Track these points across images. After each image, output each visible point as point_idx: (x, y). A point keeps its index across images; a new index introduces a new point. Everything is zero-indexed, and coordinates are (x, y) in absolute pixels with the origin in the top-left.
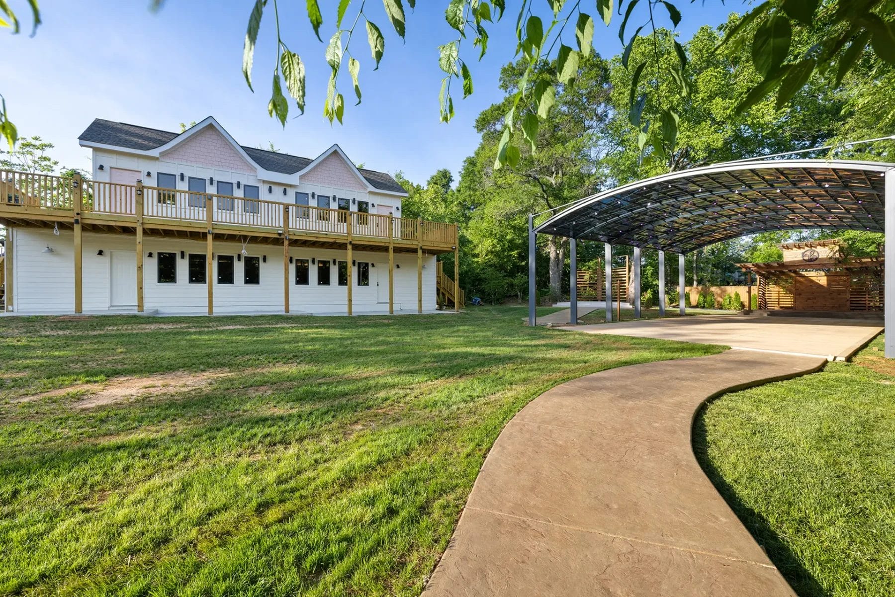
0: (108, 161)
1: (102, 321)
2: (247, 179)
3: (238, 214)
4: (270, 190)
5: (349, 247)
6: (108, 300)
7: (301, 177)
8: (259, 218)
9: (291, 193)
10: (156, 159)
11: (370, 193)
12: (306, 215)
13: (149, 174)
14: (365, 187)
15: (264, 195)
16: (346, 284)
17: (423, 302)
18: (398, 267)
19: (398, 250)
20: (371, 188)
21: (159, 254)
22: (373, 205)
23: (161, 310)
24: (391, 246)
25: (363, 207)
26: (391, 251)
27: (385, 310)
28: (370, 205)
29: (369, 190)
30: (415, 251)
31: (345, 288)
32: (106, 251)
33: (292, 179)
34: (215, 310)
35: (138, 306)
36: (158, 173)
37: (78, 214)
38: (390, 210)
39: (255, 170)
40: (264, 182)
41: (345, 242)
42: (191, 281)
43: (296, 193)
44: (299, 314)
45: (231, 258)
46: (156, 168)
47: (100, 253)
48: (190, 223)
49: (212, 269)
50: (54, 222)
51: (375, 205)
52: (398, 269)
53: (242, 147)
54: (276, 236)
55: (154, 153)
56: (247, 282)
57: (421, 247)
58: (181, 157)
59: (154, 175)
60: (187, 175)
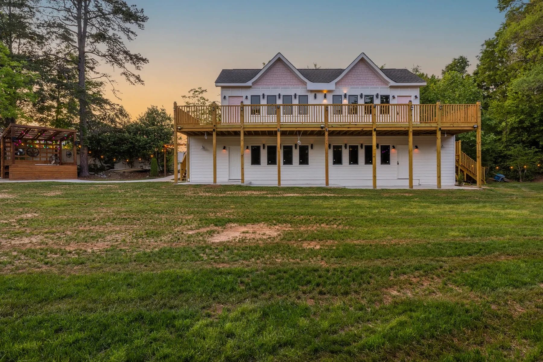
0: (229, 93)
1: (225, 188)
2: (300, 91)
3: (295, 116)
4: (315, 97)
5: (374, 133)
6: (228, 176)
7: (336, 84)
8: (308, 117)
9: (330, 96)
10: (249, 87)
11: (392, 87)
12: (340, 112)
13: (247, 97)
14: (386, 83)
15: (311, 100)
16: (371, 163)
17: (442, 178)
18: (417, 147)
19: (417, 133)
20: (392, 83)
21: (252, 147)
22: (394, 97)
23: (253, 182)
24: (411, 130)
25: (385, 99)
26: (411, 134)
27: (404, 184)
28: (391, 97)
29: (390, 85)
30: (433, 133)
31: (370, 167)
32: (227, 147)
33: (331, 86)
34: (282, 183)
35: (242, 180)
36: (251, 96)
37: (214, 126)
38: (409, 99)
39: (305, 84)
40: (312, 91)
41: (370, 129)
42: (268, 164)
43: (333, 96)
44: (335, 186)
45: (291, 147)
46: (249, 93)
47: (224, 148)
48: (268, 125)
49: (280, 155)
50: (204, 132)
51: (396, 97)
52: (417, 150)
53: (297, 70)
54: (320, 129)
55: (249, 83)
56: (301, 163)
57: (440, 128)
58: (262, 83)
59: (249, 98)
60: (266, 94)
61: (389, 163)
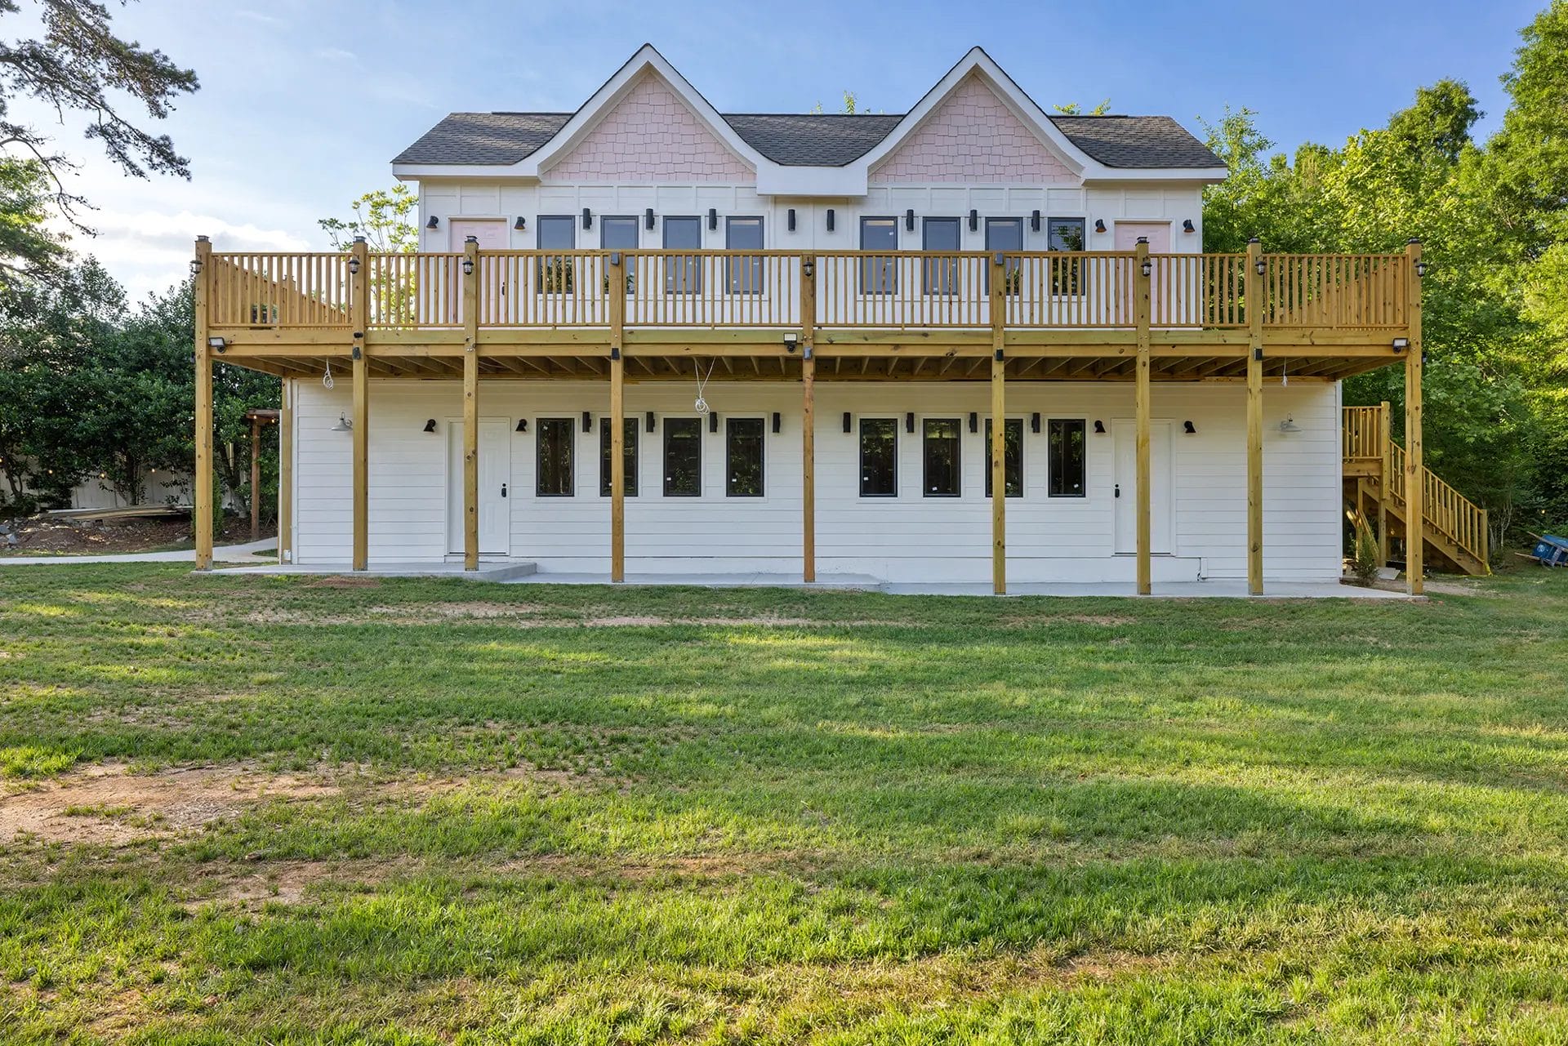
0: (448, 205)
1: (398, 588)
2: (733, 202)
3: (713, 301)
4: (792, 223)
5: (997, 370)
6: (443, 539)
7: (874, 171)
8: (765, 305)
9: (848, 221)
10: (530, 182)
11: (1092, 185)
12: (888, 286)
13: (521, 223)
14: (1072, 169)
15: (776, 236)
16: (1020, 493)
17: (1265, 551)
18: (1189, 428)
19: (1167, 370)
20: (1094, 170)
21: (540, 422)
22: (1100, 227)
23: (545, 565)
24: (1143, 356)
26: (1143, 373)
27: (1121, 578)
28: (1090, 227)
29: (1086, 175)
30: (1234, 369)
32: (442, 425)
33: (850, 179)
34: (629, 567)
35: (467, 555)
36: (540, 218)
37: (357, 335)
38: (1161, 234)
39: (749, 170)
40: (777, 200)
41: (985, 352)
42: (605, 491)
43: (863, 219)
44: (841, 584)
45: (693, 425)
46: (532, 205)
47: (431, 427)
48: (574, 335)
50: (324, 357)
51: (1109, 224)
52: (1191, 438)
53: (722, 114)
54: (782, 352)
55: (528, 167)
56: (733, 490)
57: (1259, 352)
58: (585, 167)
59: (531, 224)
60: (597, 211)
61: (1081, 492)
